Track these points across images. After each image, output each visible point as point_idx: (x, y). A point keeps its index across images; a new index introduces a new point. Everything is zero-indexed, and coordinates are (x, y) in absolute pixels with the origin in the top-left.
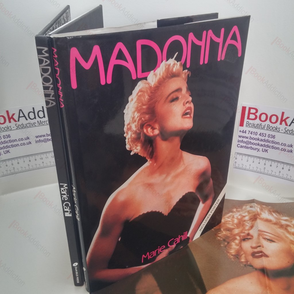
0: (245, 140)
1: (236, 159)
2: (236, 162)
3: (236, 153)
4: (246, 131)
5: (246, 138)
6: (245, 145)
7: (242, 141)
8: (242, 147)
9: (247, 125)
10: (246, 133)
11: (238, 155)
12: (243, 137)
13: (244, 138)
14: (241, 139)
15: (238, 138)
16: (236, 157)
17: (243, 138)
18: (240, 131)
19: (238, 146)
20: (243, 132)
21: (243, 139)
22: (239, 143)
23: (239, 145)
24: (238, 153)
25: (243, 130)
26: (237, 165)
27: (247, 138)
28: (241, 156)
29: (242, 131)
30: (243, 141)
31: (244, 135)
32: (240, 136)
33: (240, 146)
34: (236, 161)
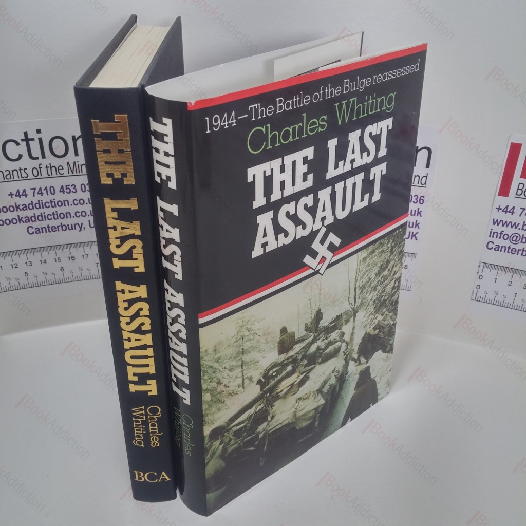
0: (509, 231)
1: (481, 277)
2: (478, 287)
3: (482, 264)
4: (513, 208)
5: (512, 227)
6: (507, 243)
7: (501, 233)
8: (498, 248)
9: (520, 192)
10: (513, 213)
11: (486, 270)
12: (506, 224)
13: (507, 226)
14: (498, 229)
15: (491, 226)
16: (480, 273)
17: (503, 225)
18: (499, 209)
19: (490, 247)
20: (506, 212)
21: (504, 228)
22: (491, 239)
23: (491, 244)
24: (486, 265)
25: (507, 207)
26: (481, 294)
27: (516, 228)
28: (494, 272)
29: (503, 207)
30: (504, 233)
31: (508, 217)
32: (497, 220)
33: (494, 247)
34: (479, 282)
